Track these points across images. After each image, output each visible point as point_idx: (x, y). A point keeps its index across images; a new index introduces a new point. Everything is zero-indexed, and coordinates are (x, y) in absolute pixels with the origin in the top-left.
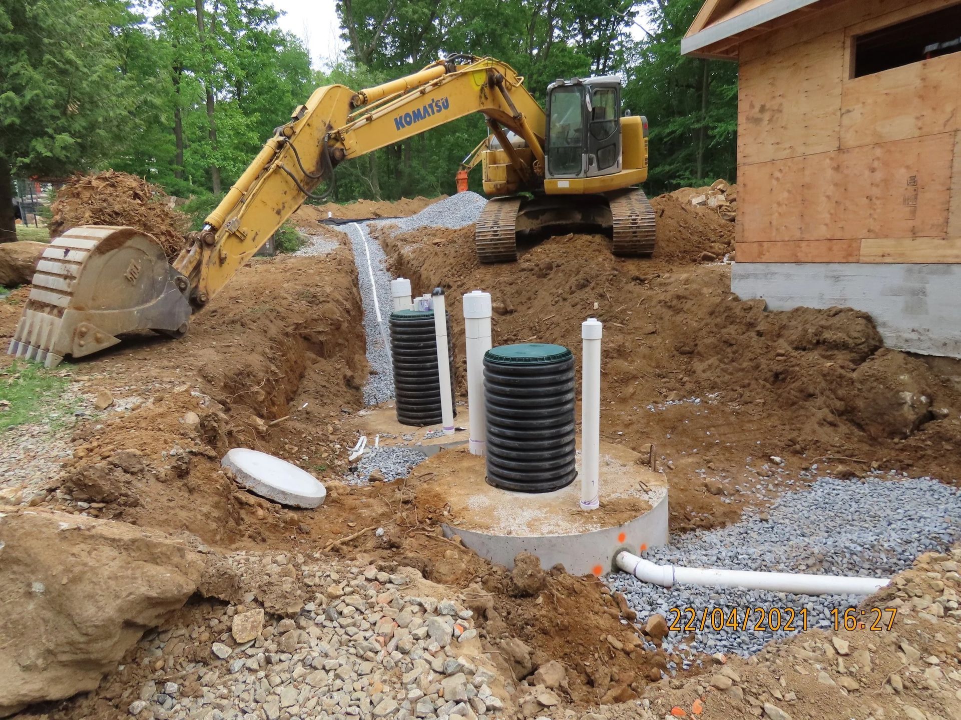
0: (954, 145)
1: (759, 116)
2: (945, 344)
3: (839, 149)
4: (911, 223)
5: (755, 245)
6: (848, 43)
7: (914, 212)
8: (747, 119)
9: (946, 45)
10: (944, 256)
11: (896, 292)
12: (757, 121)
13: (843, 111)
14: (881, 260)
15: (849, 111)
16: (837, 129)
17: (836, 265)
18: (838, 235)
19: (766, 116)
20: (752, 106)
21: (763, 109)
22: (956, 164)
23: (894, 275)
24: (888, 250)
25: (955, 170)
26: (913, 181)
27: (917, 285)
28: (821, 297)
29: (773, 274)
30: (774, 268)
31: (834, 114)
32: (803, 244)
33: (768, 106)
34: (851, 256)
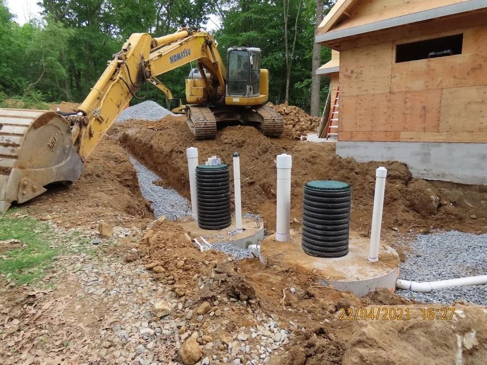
0: (442, 94)
1: (350, 75)
2: (438, 175)
3: (390, 92)
4: (423, 126)
5: (348, 133)
6: (395, 47)
7: (425, 120)
8: (344, 76)
9: (438, 53)
10: (438, 139)
11: (417, 154)
12: (349, 77)
13: (392, 76)
14: (411, 140)
15: (395, 77)
16: (390, 84)
17: (389, 143)
18: (390, 129)
19: (354, 75)
20: (347, 70)
21: (352, 72)
22: (442, 102)
23: (416, 147)
24: (412, 137)
25: (442, 104)
26: (424, 108)
27: (426, 151)
28: (382, 156)
29: (358, 146)
30: (359, 144)
31: (388, 77)
32: (373, 133)
33: (355, 71)
34: (396, 139)
